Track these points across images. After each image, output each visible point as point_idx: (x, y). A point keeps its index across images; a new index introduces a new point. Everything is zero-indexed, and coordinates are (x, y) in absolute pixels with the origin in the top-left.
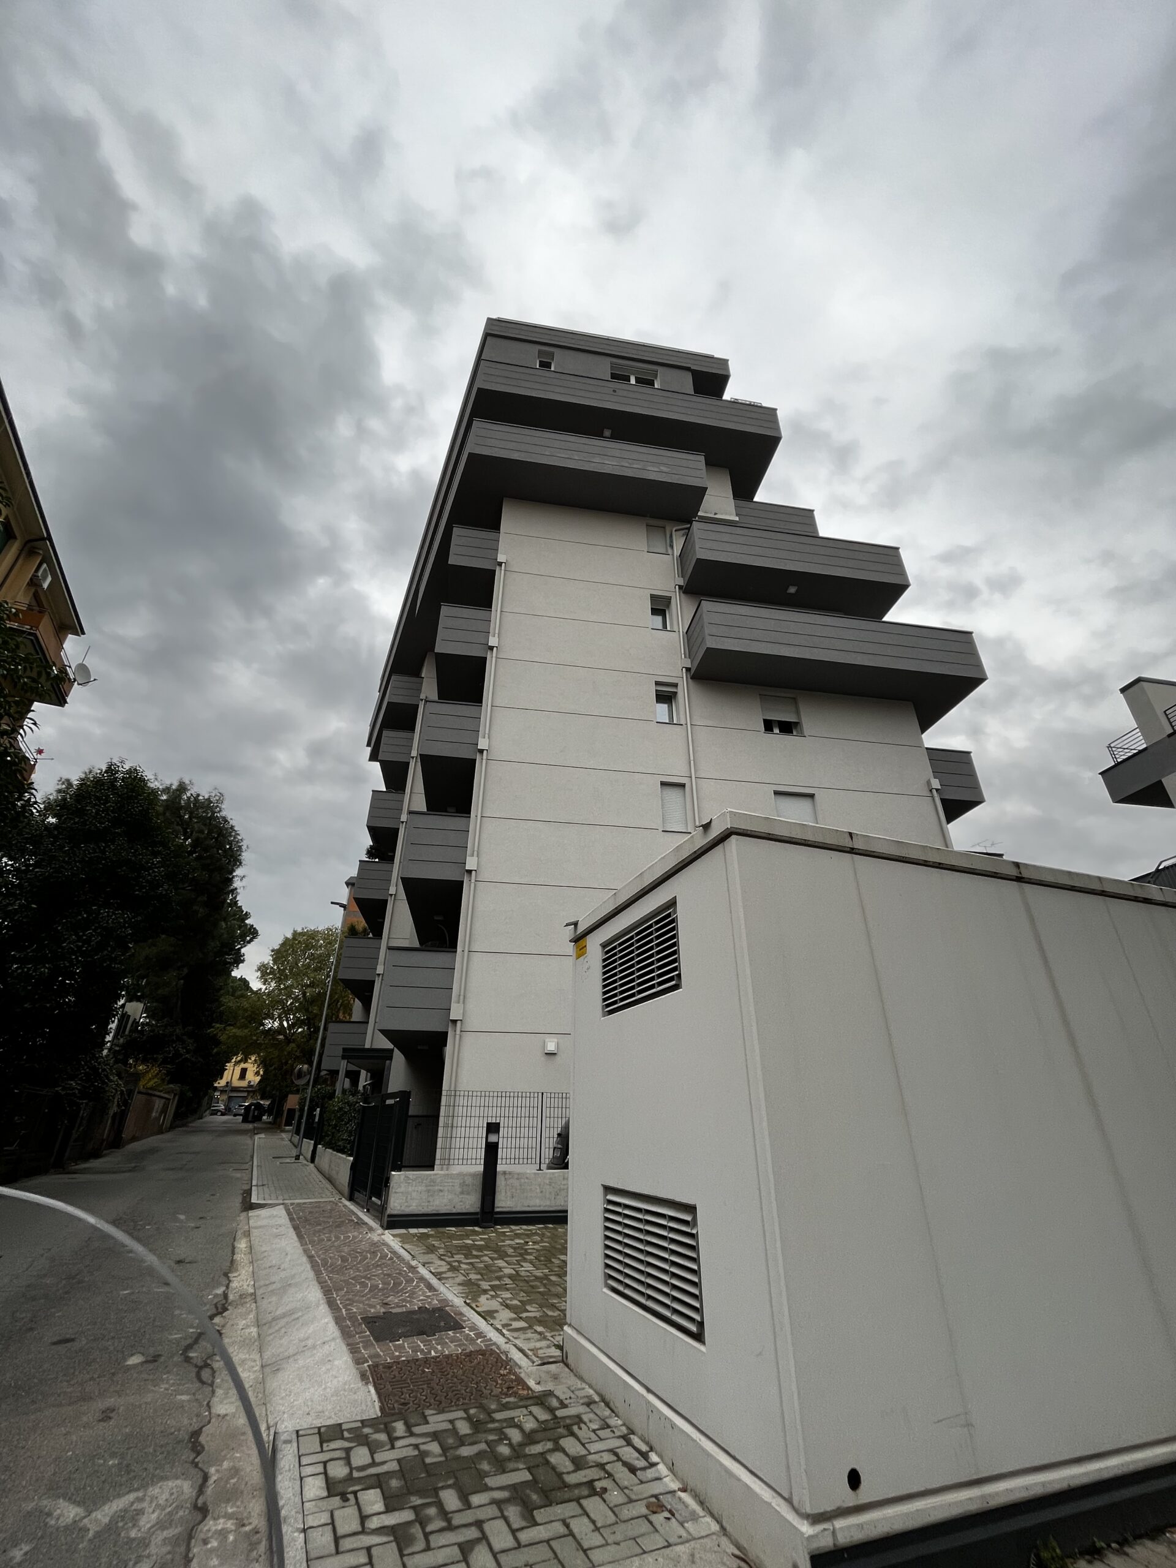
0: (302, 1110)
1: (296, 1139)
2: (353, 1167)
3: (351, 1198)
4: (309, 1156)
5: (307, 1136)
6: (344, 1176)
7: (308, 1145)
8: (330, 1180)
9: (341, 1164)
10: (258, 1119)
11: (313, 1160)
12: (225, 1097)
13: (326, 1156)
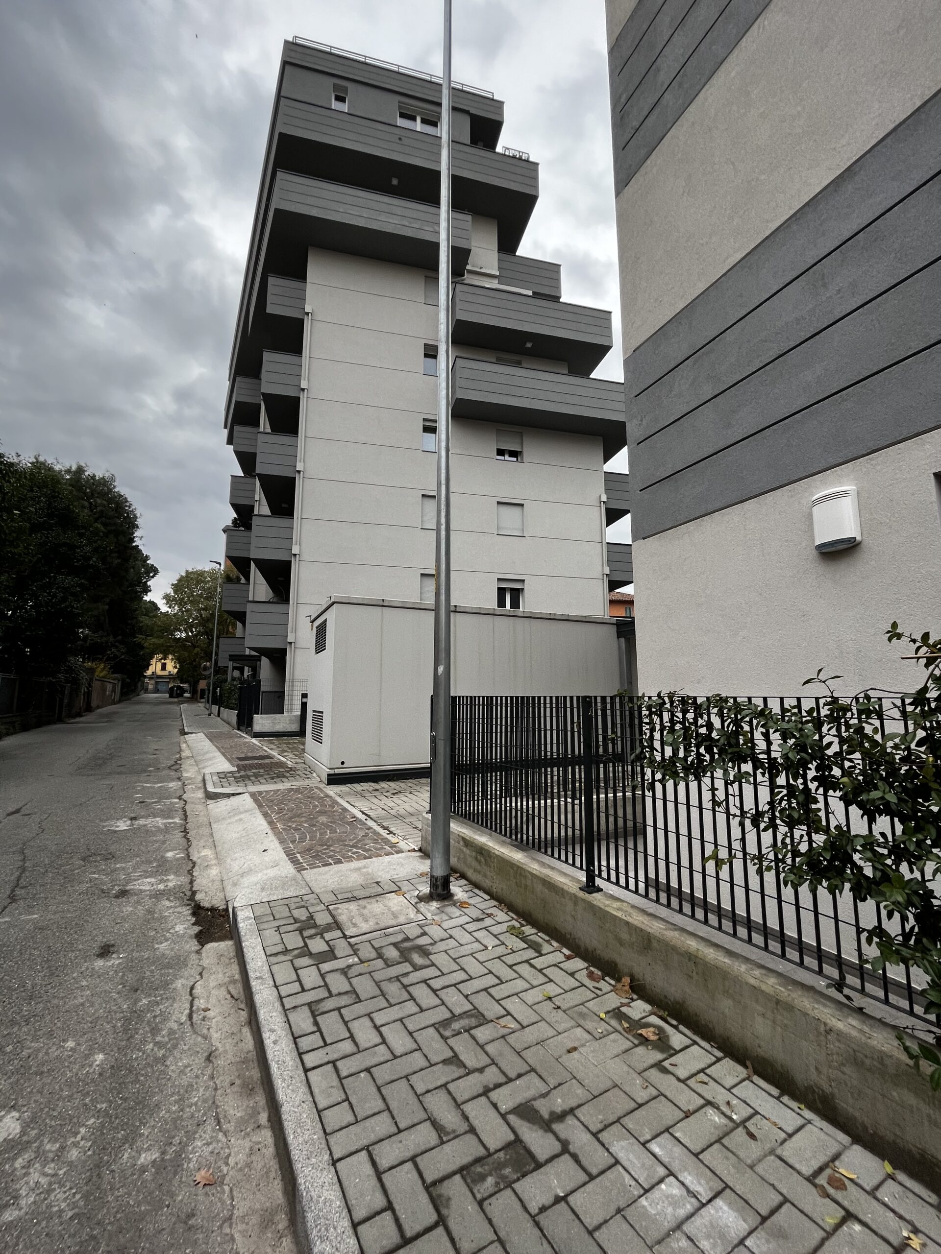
0: (209, 689)
1: (208, 706)
2: (238, 715)
3: (239, 729)
4: (216, 713)
5: (214, 703)
6: (234, 720)
7: (215, 708)
8: (228, 723)
9: (232, 715)
10: (180, 695)
11: (219, 715)
12: (153, 682)
13: (225, 712)
